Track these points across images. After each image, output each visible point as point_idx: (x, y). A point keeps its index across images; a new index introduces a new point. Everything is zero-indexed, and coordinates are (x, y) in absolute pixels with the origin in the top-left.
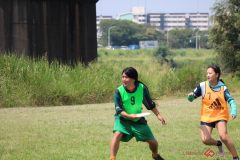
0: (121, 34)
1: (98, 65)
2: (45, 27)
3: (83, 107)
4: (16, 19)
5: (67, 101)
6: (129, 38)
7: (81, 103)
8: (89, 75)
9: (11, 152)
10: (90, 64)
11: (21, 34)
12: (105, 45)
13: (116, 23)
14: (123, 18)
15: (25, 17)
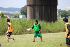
0: (63, 14)
1: (58, 22)
2: (44, 13)
3: (54, 33)
4: (36, 11)
5: (50, 32)
6: (66, 15)
8: (55, 25)
9: (35, 45)
10: (55, 22)
11: (37, 15)
12: (59, 17)
13: (62, 11)
14: (64, 10)
15: (38, 10)
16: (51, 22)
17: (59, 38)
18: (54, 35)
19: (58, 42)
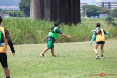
0: (91, 11)
1: (81, 25)
2: (58, 8)
3: (75, 43)
4: (45, 5)
5: (68, 40)
6: (95, 13)
7: (74, 42)
8: (77, 29)
9: (44, 63)
10: (77, 24)
11: (47, 12)
12: (84, 16)
13: (89, 6)
14: (92, 4)
15: (49, 4)
16: (70, 25)
17: (83, 51)
18: (75, 45)
19: (81, 57)
